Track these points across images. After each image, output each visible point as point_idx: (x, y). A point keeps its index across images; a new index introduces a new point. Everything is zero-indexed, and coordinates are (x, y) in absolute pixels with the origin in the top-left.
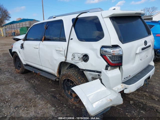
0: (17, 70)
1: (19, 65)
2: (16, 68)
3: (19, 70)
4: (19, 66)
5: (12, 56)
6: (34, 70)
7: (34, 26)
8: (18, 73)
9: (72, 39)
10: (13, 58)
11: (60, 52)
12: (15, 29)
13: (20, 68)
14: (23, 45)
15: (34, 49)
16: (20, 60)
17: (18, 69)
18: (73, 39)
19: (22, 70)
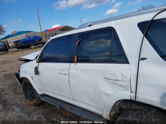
0: (28, 101)
1: (31, 94)
2: (27, 99)
3: (33, 101)
4: (31, 96)
5: (21, 83)
6: (58, 104)
7: (53, 40)
8: (31, 105)
9: (143, 59)
10: (21, 85)
11: (115, 82)
12: (11, 43)
13: (34, 98)
14: (37, 69)
15: (59, 74)
16: (32, 88)
17: (30, 100)
18: (146, 59)
19: (37, 102)
